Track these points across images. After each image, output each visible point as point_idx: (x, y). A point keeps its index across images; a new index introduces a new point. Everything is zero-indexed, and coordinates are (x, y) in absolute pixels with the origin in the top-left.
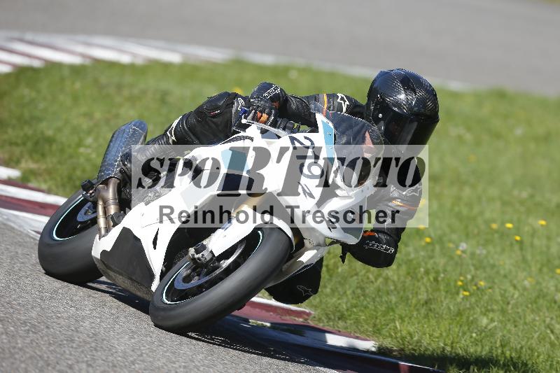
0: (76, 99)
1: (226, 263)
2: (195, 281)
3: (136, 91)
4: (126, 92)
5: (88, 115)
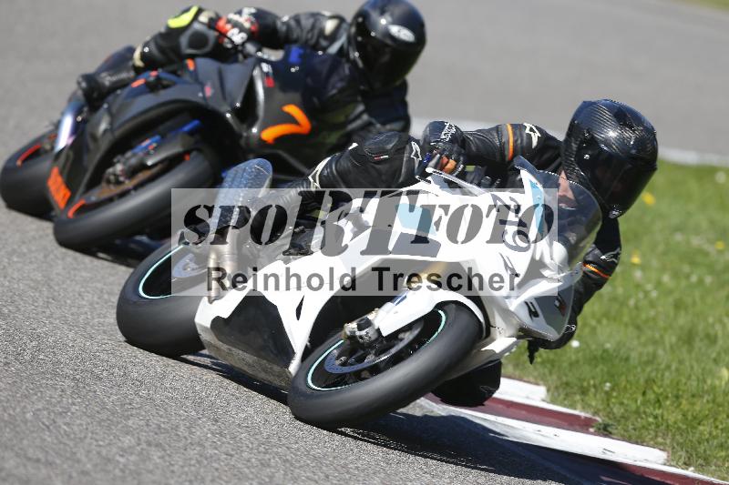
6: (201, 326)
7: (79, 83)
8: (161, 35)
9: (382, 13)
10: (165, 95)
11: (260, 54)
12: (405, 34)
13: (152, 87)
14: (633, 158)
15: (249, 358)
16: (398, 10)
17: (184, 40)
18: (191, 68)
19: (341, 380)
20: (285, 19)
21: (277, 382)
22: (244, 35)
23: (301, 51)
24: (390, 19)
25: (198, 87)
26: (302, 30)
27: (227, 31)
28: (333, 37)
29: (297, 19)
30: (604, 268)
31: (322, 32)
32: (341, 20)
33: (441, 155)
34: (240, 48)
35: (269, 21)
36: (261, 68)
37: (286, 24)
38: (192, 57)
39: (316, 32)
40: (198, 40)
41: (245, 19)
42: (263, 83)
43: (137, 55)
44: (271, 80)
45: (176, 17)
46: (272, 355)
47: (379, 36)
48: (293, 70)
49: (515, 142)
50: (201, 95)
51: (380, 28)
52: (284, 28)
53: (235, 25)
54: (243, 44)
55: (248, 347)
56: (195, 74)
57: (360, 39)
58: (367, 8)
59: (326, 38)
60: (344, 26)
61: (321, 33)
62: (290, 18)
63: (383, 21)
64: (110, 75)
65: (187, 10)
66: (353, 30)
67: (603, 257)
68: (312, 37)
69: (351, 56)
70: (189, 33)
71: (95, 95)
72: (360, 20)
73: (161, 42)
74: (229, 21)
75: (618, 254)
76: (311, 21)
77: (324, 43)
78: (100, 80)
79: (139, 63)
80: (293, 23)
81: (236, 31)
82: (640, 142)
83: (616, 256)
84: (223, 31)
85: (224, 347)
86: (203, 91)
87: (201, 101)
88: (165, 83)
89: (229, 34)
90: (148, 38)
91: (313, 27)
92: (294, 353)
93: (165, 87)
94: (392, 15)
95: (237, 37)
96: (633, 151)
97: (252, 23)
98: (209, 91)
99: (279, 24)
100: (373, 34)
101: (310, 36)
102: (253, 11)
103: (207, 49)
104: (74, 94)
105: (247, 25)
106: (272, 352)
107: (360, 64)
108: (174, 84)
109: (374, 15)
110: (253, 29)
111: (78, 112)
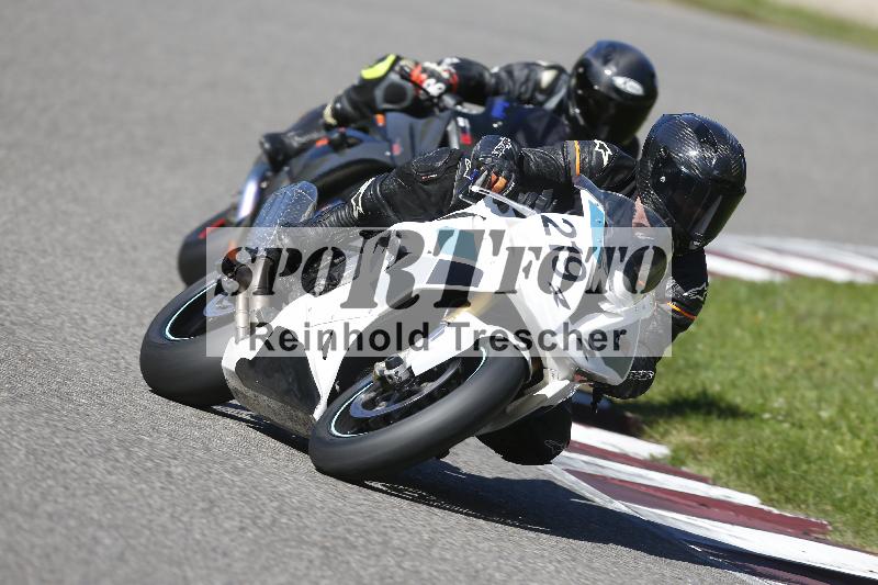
0: (759, 335)
1: (428, 387)
2: (382, 408)
3: (854, 327)
4: (837, 327)
5: (779, 362)
6: (227, 369)
7: (262, 144)
8: (355, 89)
9: (606, 62)
10: (350, 154)
11: (459, 108)
12: (632, 87)
13: (337, 146)
14: (716, 180)
15: (275, 404)
16: (624, 61)
17: (379, 93)
18: (381, 124)
19: (364, 426)
20: (495, 70)
21: (302, 431)
22: (442, 86)
23: (507, 105)
24: (614, 69)
25: (387, 144)
26: (514, 83)
27: (422, 82)
28: (550, 91)
29: (509, 71)
30: (686, 306)
31: (537, 84)
32: (560, 70)
33: (489, 172)
34: (435, 100)
35: (474, 72)
36: (457, 123)
37: (496, 75)
38: (384, 112)
39: (531, 85)
40: (395, 94)
41: (444, 70)
42: (459, 139)
43: (328, 112)
44: (468, 136)
45: (371, 67)
46: (296, 400)
47: (602, 89)
48: (495, 126)
49: (582, 161)
50: (388, 154)
51: (604, 80)
52: (493, 81)
53: (432, 74)
54: (440, 97)
55: (271, 391)
56: (383, 131)
57: (580, 92)
58: (589, 57)
59: (542, 91)
60: (564, 77)
61: (537, 86)
62: (501, 69)
63: (608, 72)
64: (299, 135)
65: (382, 59)
66: (573, 81)
67: (686, 294)
68: (526, 92)
69: (571, 111)
70: (384, 85)
71: (280, 158)
72: (581, 70)
73: (354, 96)
74: (424, 70)
75: (703, 290)
76: (526, 72)
77: (540, 97)
78: (287, 141)
79: (330, 120)
80: (504, 75)
81: (432, 81)
82: (723, 163)
83: (701, 293)
84: (418, 82)
85: (250, 393)
86: (391, 150)
87: (388, 161)
88: (350, 141)
89: (425, 85)
90: (340, 92)
91: (527, 79)
92: (319, 396)
93: (350, 146)
94: (617, 65)
95: (434, 88)
96: (716, 172)
97: (451, 74)
98: (397, 150)
99: (487, 75)
100: (596, 87)
101: (523, 89)
102: (456, 61)
103: (406, 104)
104: (259, 159)
105: (446, 75)
106: (296, 396)
107: (582, 122)
108: (360, 141)
109: (596, 63)
110: (452, 81)
111: (263, 178)
